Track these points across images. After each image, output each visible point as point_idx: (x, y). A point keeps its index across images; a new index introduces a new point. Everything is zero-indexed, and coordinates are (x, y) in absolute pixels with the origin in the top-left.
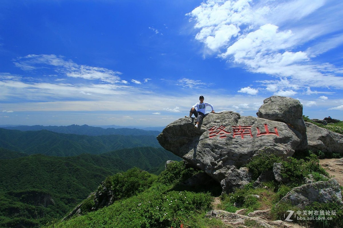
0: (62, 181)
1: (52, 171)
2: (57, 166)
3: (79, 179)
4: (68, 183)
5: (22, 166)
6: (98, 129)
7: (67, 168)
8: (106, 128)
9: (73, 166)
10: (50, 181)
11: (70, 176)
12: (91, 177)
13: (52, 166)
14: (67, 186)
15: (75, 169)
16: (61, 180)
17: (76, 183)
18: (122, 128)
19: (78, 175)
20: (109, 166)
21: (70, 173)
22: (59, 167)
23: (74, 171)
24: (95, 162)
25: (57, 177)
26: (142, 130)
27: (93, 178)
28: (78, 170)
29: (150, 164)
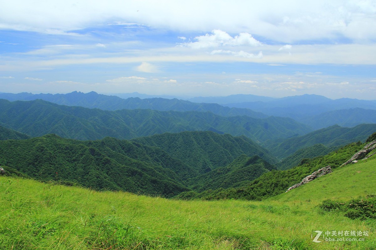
0: (90, 176)
1: (74, 160)
2: (80, 153)
3: (111, 176)
4: (98, 179)
5: (38, 151)
6: (114, 99)
7: (93, 157)
8: (126, 98)
9: (100, 155)
10: (74, 174)
11: (98, 169)
12: (127, 174)
13: (73, 153)
14: (98, 184)
15: (105, 160)
16: (88, 173)
17: (108, 180)
18: (151, 98)
19: (109, 170)
20: (148, 159)
21: (98, 165)
22: (82, 155)
23: (103, 163)
24: (126, 152)
25: (82, 170)
26: (187, 101)
27: (130, 176)
28: (108, 162)
29: (211, 161)
